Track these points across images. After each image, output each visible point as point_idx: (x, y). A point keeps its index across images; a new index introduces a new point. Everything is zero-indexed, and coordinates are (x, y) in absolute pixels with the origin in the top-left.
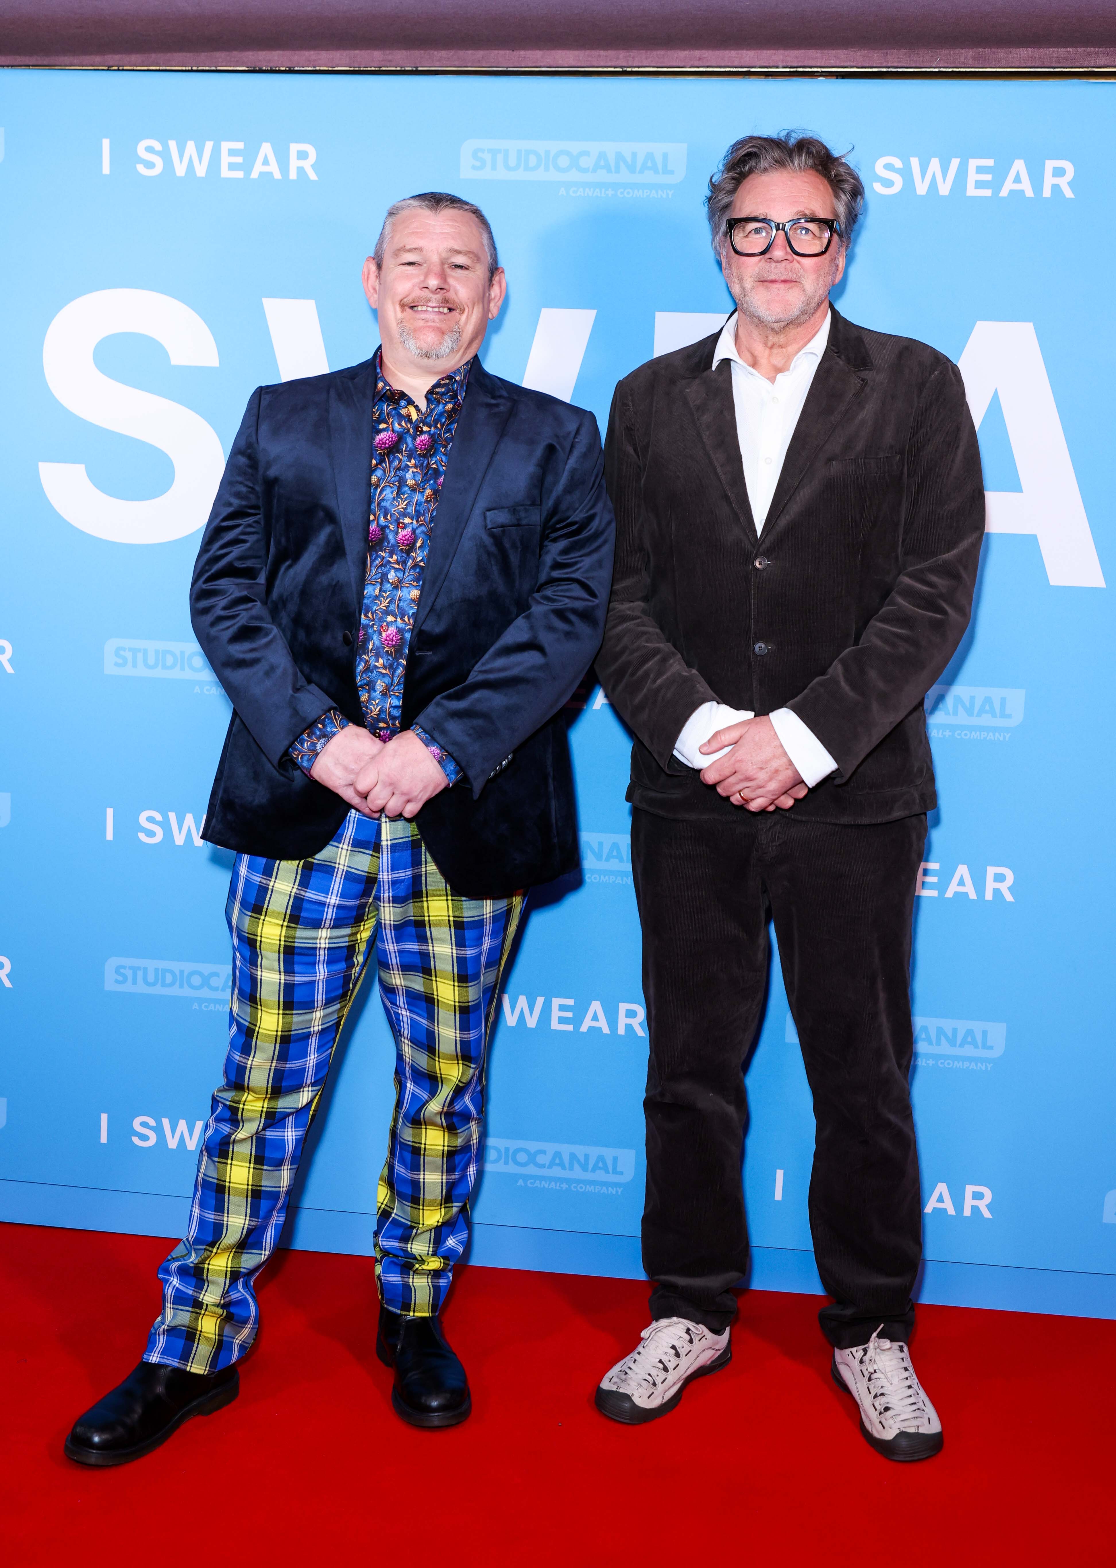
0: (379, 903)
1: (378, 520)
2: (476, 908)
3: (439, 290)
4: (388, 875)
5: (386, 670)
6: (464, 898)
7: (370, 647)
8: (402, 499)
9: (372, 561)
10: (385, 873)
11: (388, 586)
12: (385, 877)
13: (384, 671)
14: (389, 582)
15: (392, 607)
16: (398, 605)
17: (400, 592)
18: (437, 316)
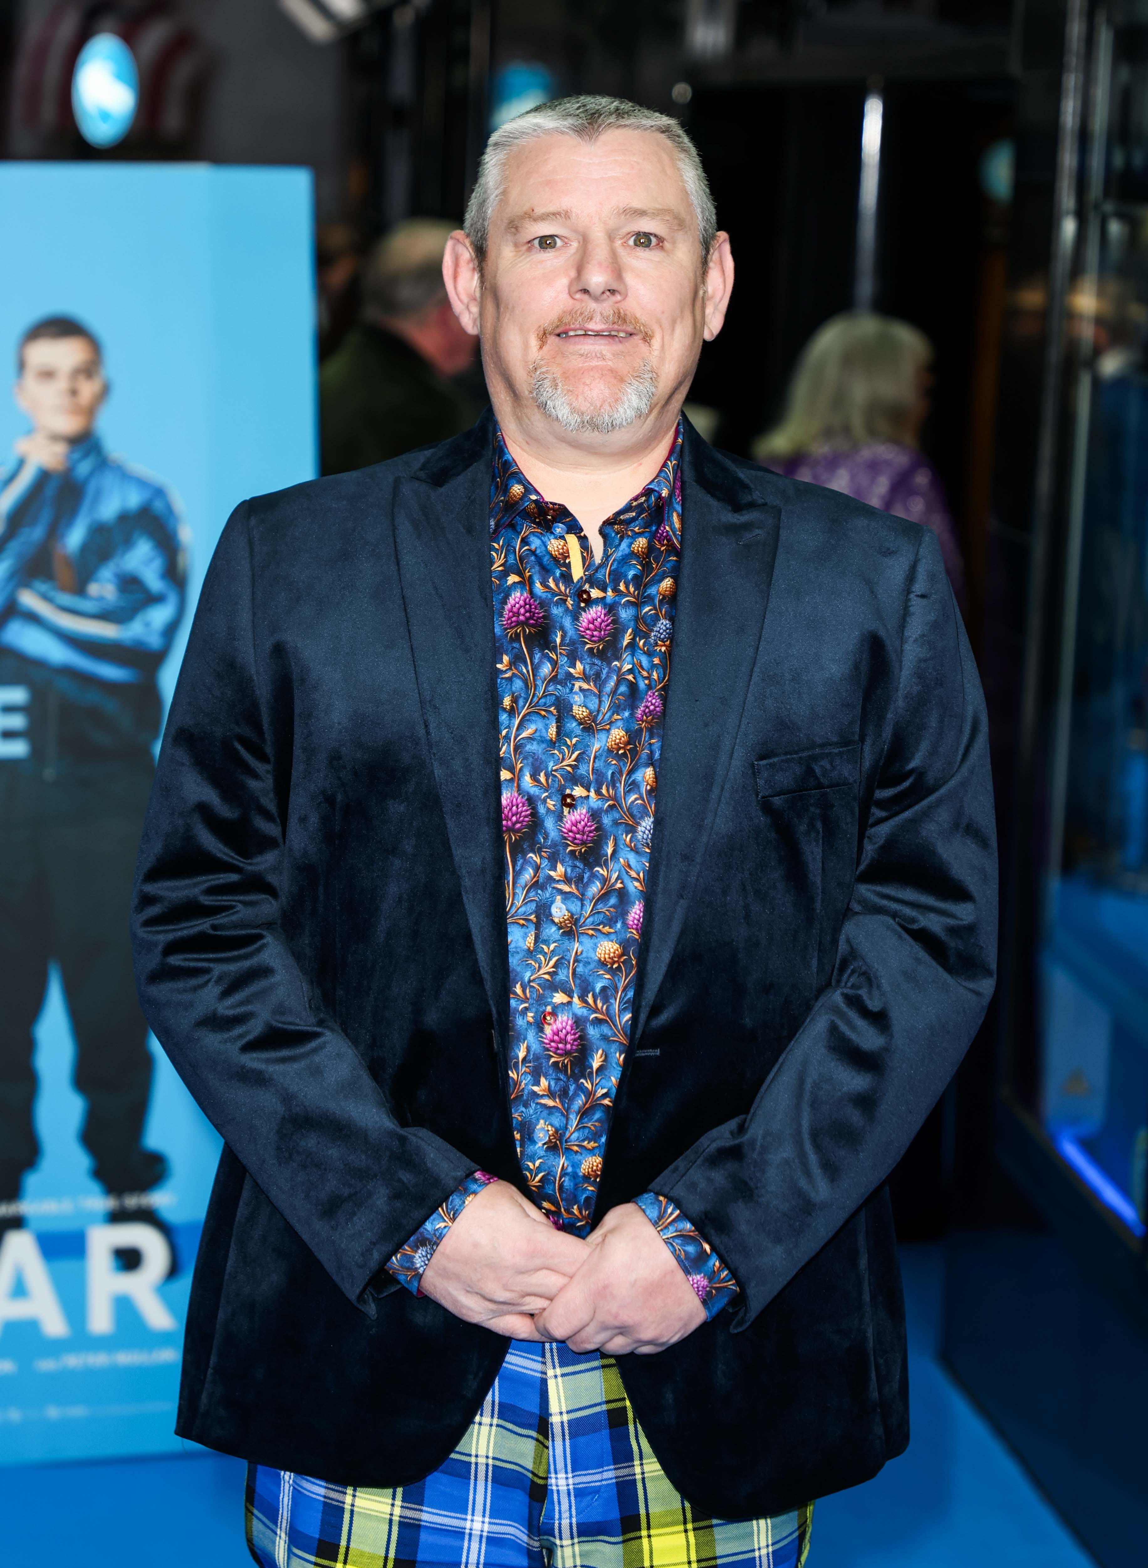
0: (552, 1539)
1: (519, 779)
2: (737, 1538)
3: (608, 293)
4: (567, 1478)
5: (554, 1100)
6: (715, 1521)
7: (521, 1054)
8: (568, 747)
9: (517, 875)
10: (562, 1475)
11: (551, 931)
12: (562, 1482)
13: (550, 1103)
14: (553, 922)
15: (562, 975)
16: (574, 971)
17: (577, 945)
18: (607, 348)
